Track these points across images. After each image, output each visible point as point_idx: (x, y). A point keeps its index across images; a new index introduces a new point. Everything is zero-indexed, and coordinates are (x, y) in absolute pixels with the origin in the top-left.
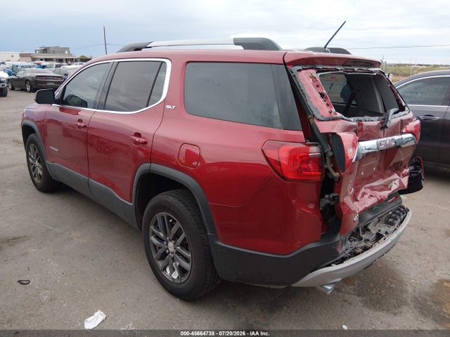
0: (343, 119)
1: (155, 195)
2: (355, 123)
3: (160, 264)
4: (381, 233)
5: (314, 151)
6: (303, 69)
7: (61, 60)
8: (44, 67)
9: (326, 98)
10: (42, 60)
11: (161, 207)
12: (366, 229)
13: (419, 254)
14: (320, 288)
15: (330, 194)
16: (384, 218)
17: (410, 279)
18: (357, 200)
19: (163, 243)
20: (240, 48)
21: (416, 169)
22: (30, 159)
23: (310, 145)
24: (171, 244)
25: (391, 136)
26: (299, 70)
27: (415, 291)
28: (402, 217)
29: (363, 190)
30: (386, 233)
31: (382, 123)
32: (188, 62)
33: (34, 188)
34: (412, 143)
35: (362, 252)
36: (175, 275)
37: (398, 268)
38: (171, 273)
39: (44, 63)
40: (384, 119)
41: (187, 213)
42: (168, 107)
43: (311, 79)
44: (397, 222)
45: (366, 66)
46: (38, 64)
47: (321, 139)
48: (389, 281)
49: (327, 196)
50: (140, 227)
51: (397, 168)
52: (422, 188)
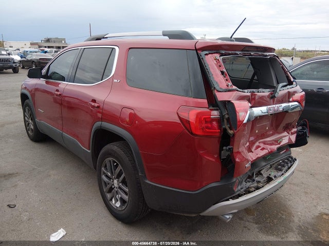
0: (237, 90)
1: (106, 145)
2: (249, 94)
3: (109, 196)
4: (271, 176)
5: (215, 114)
6: (210, 53)
7: (59, 48)
8: (46, 52)
9: (226, 75)
10: (46, 47)
11: (109, 154)
12: (259, 174)
13: (306, 193)
14: (222, 217)
15: (227, 146)
16: (275, 166)
17: (297, 212)
18: (252, 152)
19: (110, 180)
20: (167, 38)
21: (303, 129)
22: (26, 118)
23: (212, 110)
24: (115, 181)
25: (280, 104)
26: (206, 54)
27: (300, 221)
28: (289, 165)
29: (257, 144)
30: (275, 177)
31: (271, 94)
32: (130, 48)
33: (28, 138)
34: (298, 109)
35: (254, 191)
36: (118, 204)
37: (289, 203)
38: (115, 203)
39: (46, 49)
40: (273, 91)
41: (126, 159)
42: (115, 81)
43: (215, 61)
44: (285, 169)
45: (261, 52)
46: (42, 50)
47: (221, 106)
48: (281, 213)
49: (224, 148)
50: (95, 168)
51: (287, 128)
52: (307, 143)
